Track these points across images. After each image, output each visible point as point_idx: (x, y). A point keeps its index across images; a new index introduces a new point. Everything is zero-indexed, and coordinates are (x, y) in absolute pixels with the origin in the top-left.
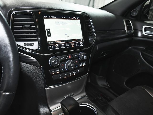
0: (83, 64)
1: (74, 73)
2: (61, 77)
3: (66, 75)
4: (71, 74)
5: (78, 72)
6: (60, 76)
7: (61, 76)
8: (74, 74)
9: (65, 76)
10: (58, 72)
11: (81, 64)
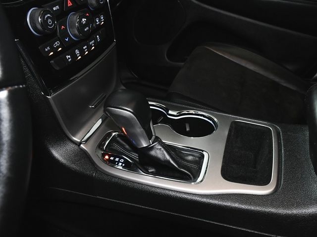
0: (100, 20)
1: (91, 43)
2: (70, 60)
3: (77, 52)
4: (86, 47)
5: (99, 40)
6: (67, 57)
7: (69, 57)
8: (93, 48)
9: (78, 55)
10: (58, 47)
11: (97, 21)
